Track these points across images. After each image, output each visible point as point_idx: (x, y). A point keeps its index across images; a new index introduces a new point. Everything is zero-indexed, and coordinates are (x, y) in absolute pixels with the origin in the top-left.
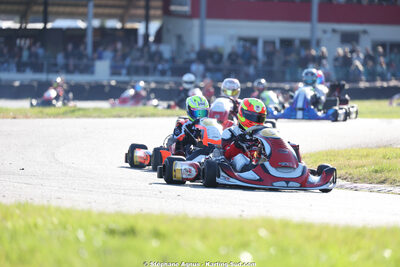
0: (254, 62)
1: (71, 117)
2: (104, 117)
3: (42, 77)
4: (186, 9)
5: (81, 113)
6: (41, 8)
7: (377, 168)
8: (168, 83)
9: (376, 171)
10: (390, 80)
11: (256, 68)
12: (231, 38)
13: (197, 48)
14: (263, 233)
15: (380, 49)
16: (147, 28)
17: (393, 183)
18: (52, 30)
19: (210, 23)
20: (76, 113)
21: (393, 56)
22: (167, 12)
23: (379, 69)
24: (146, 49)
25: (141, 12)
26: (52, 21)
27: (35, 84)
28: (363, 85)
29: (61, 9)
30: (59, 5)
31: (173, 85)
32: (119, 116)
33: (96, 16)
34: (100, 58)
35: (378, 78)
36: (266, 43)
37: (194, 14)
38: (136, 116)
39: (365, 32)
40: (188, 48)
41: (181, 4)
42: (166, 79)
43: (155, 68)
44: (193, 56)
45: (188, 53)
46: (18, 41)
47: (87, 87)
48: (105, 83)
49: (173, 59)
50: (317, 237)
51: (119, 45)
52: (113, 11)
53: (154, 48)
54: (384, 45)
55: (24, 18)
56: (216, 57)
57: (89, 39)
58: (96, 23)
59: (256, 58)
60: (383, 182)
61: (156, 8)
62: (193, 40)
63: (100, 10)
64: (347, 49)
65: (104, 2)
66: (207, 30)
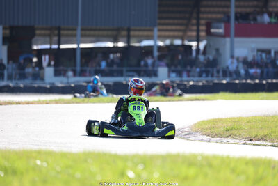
4: (221, 31)
6: (126, 33)
12: (252, 50)
16: (198, 46)
19: (237, 40)
22: (209, 33)
25: (194, 34)
37: (227, 34)
41: (218, 28)
52: (176, 33)
61: (202, 31)
63: (163, 33)
65: (165, 27)
66: (236, 45)
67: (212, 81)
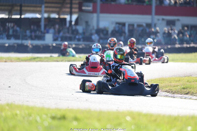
0: (124, 34)
1: (33, 61)
2: (50, 61)
3: (19, 42)
4: (90, 8)
5: (38, 59)
6: (19, 8)
7: (184, 86)
8: (81, 45)
9: (184, 88)
10: (191, 43)
11: (124, 37)
12: (112, 23)
13: (95, 28)
14: (128, 118)
15: (186, 28)
16: (71, 18)
17: (192, 94)
18: (24, 18)
19: (102, 15)
20: (36, 60)
21: (192, 32)
22: (81, 10)
23: (185, 38)
24: (70, 28)
25: (68, 10)
26: (24, 14)
27: (16, 45)
28: (177, 46)
29: (29, 8)
30: (28, 6)
31: (83, 46)
32: (57, 61)
33: (46, 12)
34: (48, 32)
35: (185, 43)
36: (129, 25)
37: (94, 11)
38: (65, 61)
39: (178, 20)
40: (91, 27)
41: (87, 6)
42: (80, 43)
43: (75, 37)
44: (94, 31)
45: (91, 30)
46: (7, 24)
47: (42, 47)
48: (50, 45)
49: (84, 33)
50: (155, 120)
51: (57, 26)
52: (54, 9)
53: (74, 28)
54: (187, 26)
55: (10, 13)
56: (105, 32)
57: (43, 23)
58: (46, 15)
59: (125, 33)
60: (187, 94)
61: (75, 8)
62: (94, 24)
63: (48, 9)
64: (170, 28)
65: (50, 5)
66: (101, 19)
67: (88, 45)
